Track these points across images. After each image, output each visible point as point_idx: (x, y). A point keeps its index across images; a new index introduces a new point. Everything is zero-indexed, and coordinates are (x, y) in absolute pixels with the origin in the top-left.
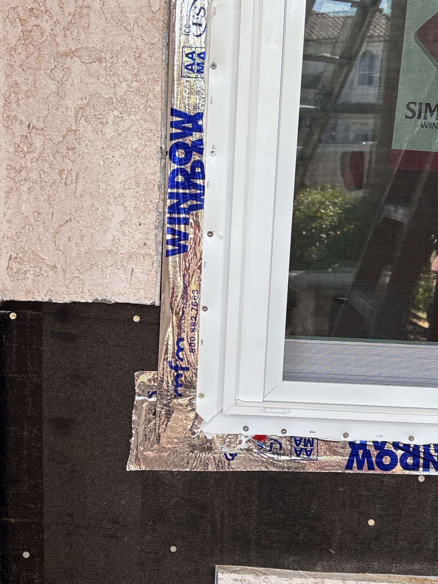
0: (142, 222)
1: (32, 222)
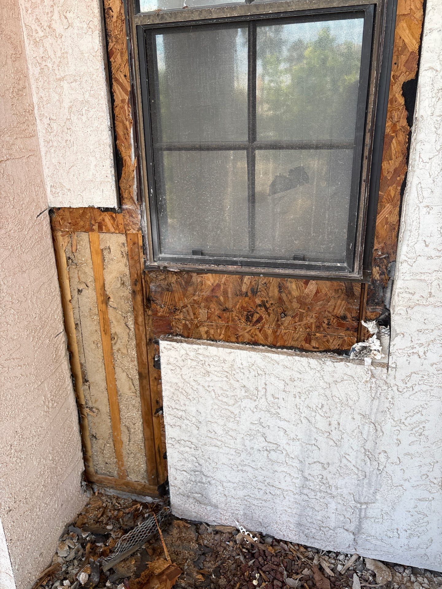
1: (58, 168)
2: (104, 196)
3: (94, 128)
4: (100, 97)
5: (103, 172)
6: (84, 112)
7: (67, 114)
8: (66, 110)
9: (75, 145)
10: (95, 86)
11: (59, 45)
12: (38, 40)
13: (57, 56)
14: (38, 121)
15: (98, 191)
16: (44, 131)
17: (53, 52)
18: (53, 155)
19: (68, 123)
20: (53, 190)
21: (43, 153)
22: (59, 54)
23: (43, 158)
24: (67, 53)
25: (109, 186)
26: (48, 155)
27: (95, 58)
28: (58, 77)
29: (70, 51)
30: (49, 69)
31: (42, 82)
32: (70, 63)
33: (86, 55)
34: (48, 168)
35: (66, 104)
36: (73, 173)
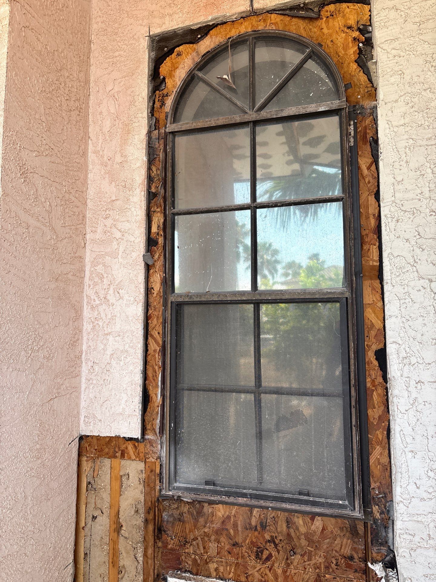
0: (134, 401)
1: (93, 401)
2: (130, 427)
3: (129, 371)
4: (137, 348)
5: (132, 407)
6: (122, 358)
7: (109, 359)
8: (108, 357)
9: (111, 383)
10: (134, 340)
11: (110, 310)
12: (94, 306)
13: (108, 318)
14: (84, 363)
15: (126, 423)
16: (87, 372)
17: (105, 315)
18: (91, 391)
19: (108, 366)
20: (87, 420)
21: (83, 389)
22: (109, 316)
23: (83, 392)
24: (115, 316)
25: (135, 420)
26: (87, 390)
27: (137, 321)
28: (106, 332)
29: (118, 315)
30: (99, 327)
31: (93, 336)
32: (117, 323)
33: (131, 318)
34: (85, 401)
35: (109, 352)
36: (106, 406)
